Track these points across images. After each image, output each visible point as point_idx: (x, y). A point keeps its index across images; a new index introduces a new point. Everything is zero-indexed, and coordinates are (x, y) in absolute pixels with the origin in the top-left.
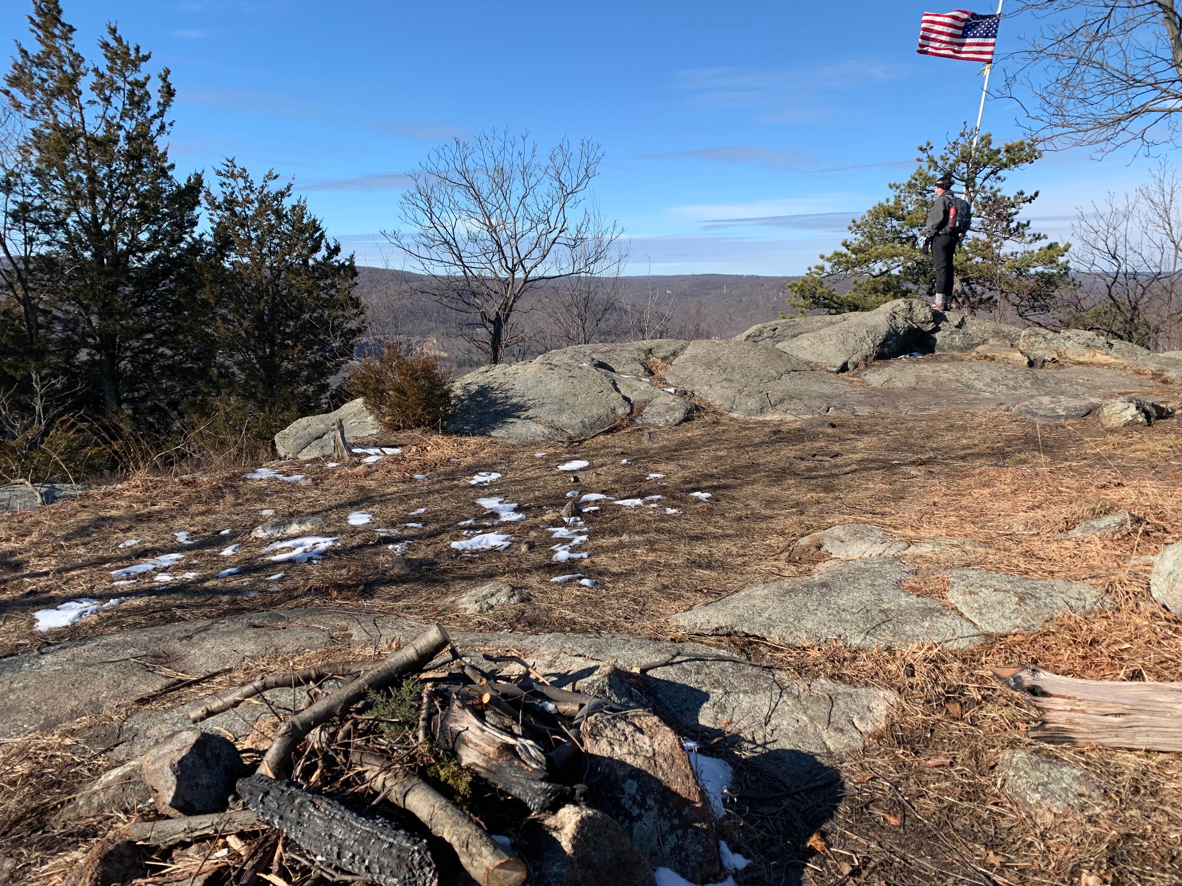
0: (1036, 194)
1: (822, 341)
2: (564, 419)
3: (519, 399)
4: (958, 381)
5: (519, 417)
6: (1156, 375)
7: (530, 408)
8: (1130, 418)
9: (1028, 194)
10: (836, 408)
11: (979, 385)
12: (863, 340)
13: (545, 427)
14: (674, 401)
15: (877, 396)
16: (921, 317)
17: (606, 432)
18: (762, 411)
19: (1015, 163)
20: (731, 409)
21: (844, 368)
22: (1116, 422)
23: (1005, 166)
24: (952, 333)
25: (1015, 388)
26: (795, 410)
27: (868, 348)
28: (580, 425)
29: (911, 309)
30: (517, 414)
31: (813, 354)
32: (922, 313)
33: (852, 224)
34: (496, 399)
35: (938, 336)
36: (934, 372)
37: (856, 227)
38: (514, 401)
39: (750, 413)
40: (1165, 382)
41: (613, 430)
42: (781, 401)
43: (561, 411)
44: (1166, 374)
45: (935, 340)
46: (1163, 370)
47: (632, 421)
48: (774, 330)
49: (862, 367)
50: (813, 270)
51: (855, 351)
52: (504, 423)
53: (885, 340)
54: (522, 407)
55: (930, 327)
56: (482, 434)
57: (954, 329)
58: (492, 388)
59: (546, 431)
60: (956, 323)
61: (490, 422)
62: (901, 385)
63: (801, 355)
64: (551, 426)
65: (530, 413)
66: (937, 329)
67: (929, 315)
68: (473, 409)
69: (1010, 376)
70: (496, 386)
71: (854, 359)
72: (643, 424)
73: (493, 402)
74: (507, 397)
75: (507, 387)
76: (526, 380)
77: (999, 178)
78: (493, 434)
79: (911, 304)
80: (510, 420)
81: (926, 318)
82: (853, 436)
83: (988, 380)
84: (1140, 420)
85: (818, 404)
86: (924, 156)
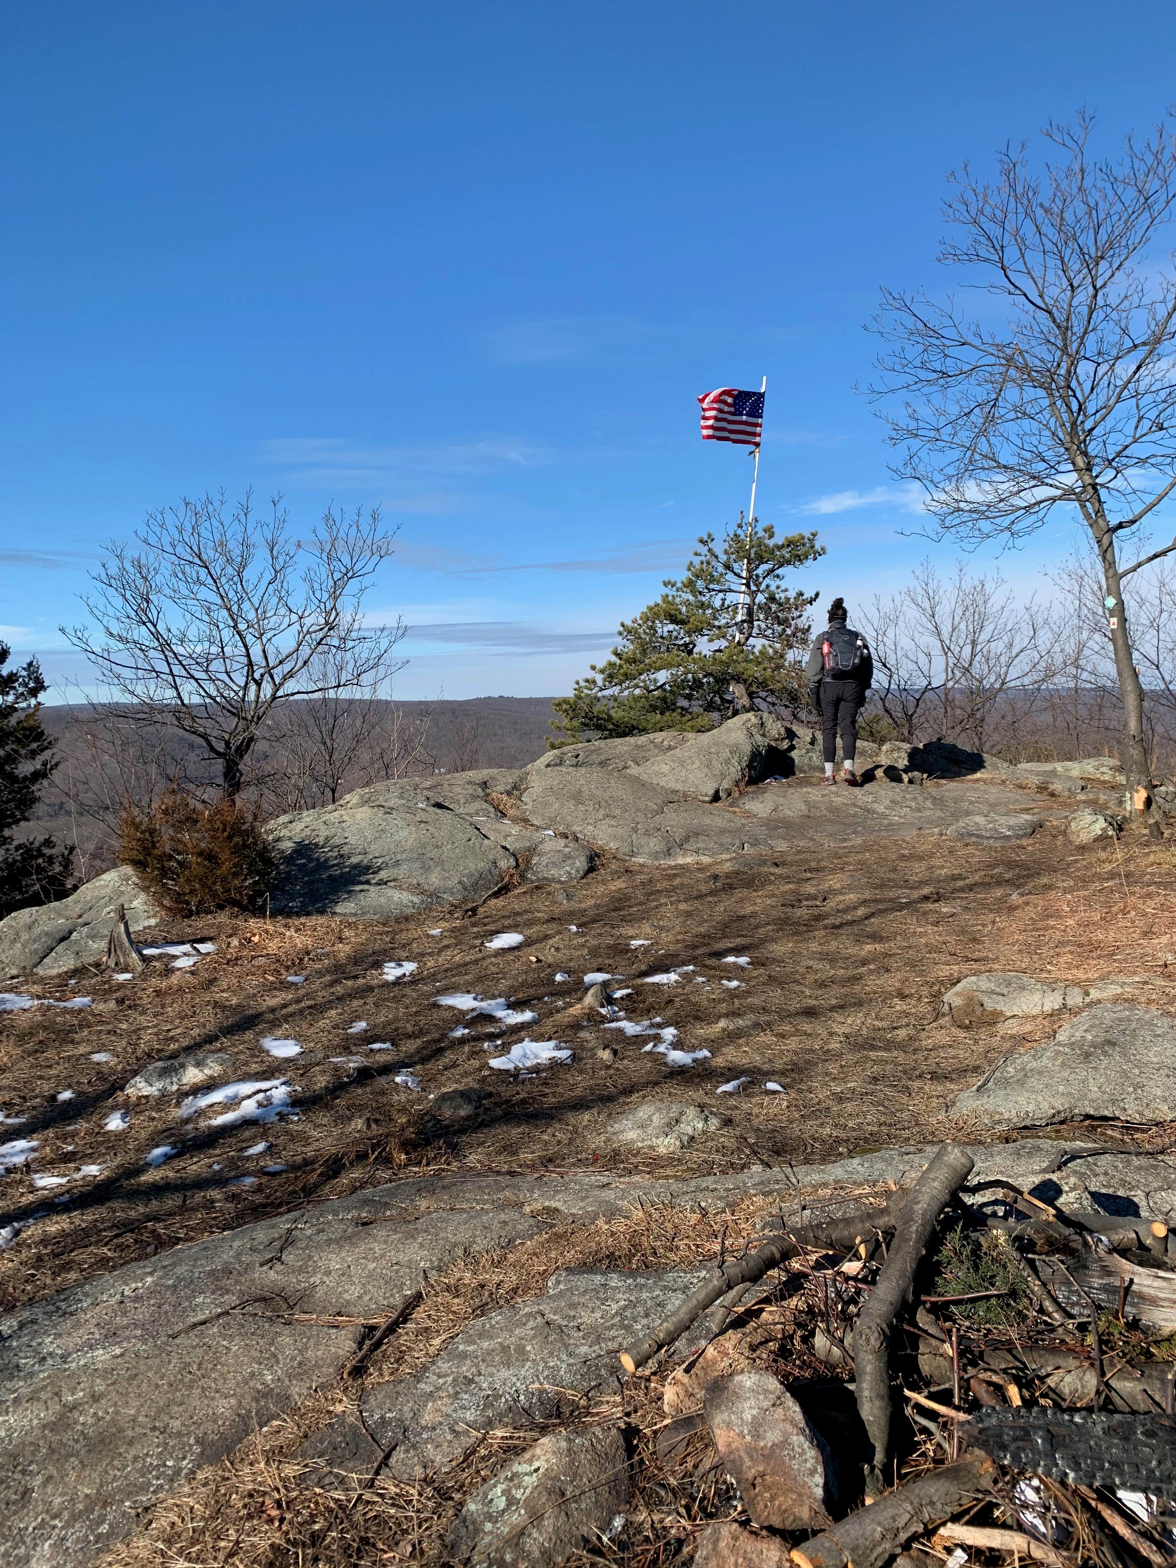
0: (817, 595)
1: (682, 763)
2: (434, 880)
3: (360, 857)
4: (855, 805)
5: (368, 882)
6: (1042, 788)
7: (380, 869)
8: (1100, 833)
9: (808, 595)
10: (752, 845)
11: (881, 809)
12: (728, 762)
13: (413, 893)
14: (566, 846)
15: (780, 827)
16: (774, 733)
17: (496, 895)
18: (668, 853)
19: (800, 560)
20: (633, 854)
21: (716, 798)
22: (1084, 837)
23: (788, 562)
24: (808, 751)
25: (919, 811)
26: (707, 849)
27: (735, 770)
28: (459, 887)
29: (762, 724)
30: (363, 878)
31: (677, 781)
32: (775, 728)
33: (621, 629)
34: (327, 860)
35: (794, 754)
36: (823, 796)
37: (627, 631)
38: (354, 860)
39: (656, 855)
40: (1052, 795)
41: (504, 890)
42: (687, 839)
43: (427, 869)
44: (1052, 787)
45: (792, 760)
46: (1048, 783)
47: (522, 876)
48: (577, 757)
49: (736, 794)
50: (582, 684)
51: (723, 776)
52: (350, 892)
53: (751, 761)
54: (368, 868)
55: (785, 745)
56: (322, 912)
57: (809, 746)
58: (316, 845)
59: (415, 900)
60: (808, 739)
61: (327, 894)
62: (791, 814)
63: (663, 783)
64: (418, 889)
65: (383, 875)
66: (792, 748)
67: (783, 731)
68: (296, 878)
69: (908, 796)
70: (321, 840)
71: (726, 785)
72: (538, 880)
73: (323, 865)
74: (342, 856)
75: (337, 841)
76: (360, 830)
77: (778, 576)
78: (338, 909)
79: (761, 718)
80: (358, 888)
81: (779, 734)
82: (809, 875)
83: (888, 802)
84: (1110, 833)
85: (729, 840)
86: (704, 550)
